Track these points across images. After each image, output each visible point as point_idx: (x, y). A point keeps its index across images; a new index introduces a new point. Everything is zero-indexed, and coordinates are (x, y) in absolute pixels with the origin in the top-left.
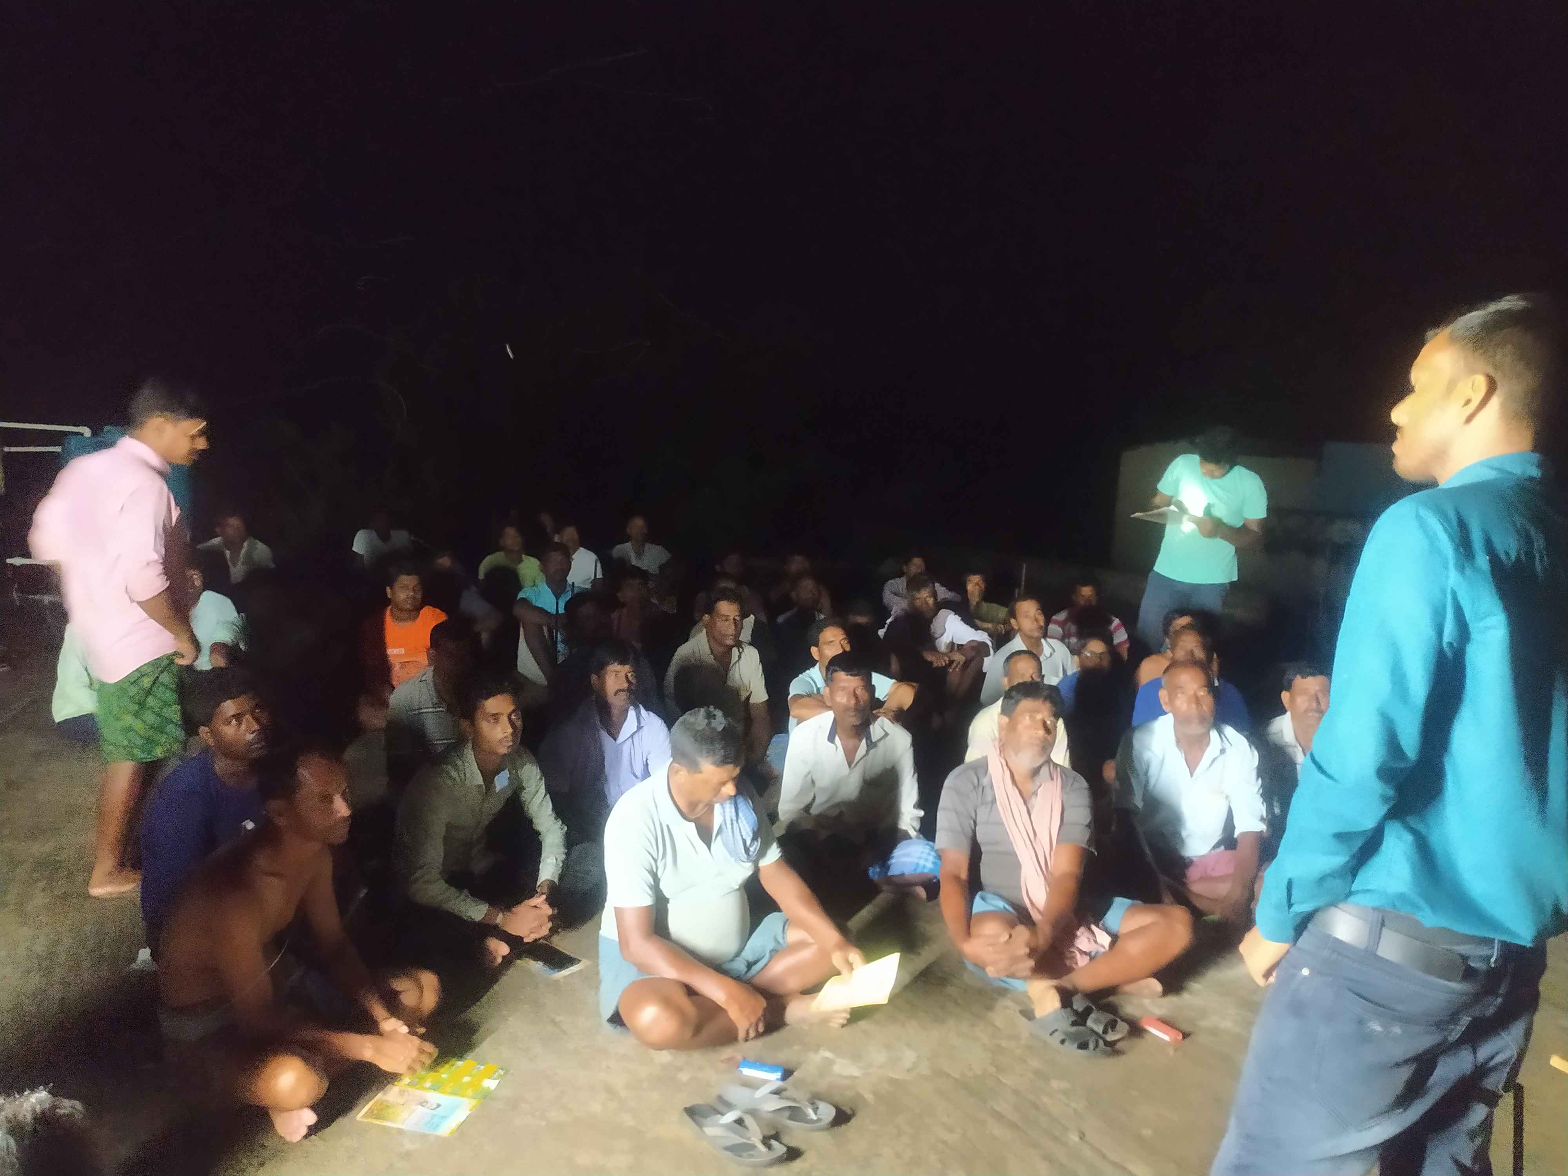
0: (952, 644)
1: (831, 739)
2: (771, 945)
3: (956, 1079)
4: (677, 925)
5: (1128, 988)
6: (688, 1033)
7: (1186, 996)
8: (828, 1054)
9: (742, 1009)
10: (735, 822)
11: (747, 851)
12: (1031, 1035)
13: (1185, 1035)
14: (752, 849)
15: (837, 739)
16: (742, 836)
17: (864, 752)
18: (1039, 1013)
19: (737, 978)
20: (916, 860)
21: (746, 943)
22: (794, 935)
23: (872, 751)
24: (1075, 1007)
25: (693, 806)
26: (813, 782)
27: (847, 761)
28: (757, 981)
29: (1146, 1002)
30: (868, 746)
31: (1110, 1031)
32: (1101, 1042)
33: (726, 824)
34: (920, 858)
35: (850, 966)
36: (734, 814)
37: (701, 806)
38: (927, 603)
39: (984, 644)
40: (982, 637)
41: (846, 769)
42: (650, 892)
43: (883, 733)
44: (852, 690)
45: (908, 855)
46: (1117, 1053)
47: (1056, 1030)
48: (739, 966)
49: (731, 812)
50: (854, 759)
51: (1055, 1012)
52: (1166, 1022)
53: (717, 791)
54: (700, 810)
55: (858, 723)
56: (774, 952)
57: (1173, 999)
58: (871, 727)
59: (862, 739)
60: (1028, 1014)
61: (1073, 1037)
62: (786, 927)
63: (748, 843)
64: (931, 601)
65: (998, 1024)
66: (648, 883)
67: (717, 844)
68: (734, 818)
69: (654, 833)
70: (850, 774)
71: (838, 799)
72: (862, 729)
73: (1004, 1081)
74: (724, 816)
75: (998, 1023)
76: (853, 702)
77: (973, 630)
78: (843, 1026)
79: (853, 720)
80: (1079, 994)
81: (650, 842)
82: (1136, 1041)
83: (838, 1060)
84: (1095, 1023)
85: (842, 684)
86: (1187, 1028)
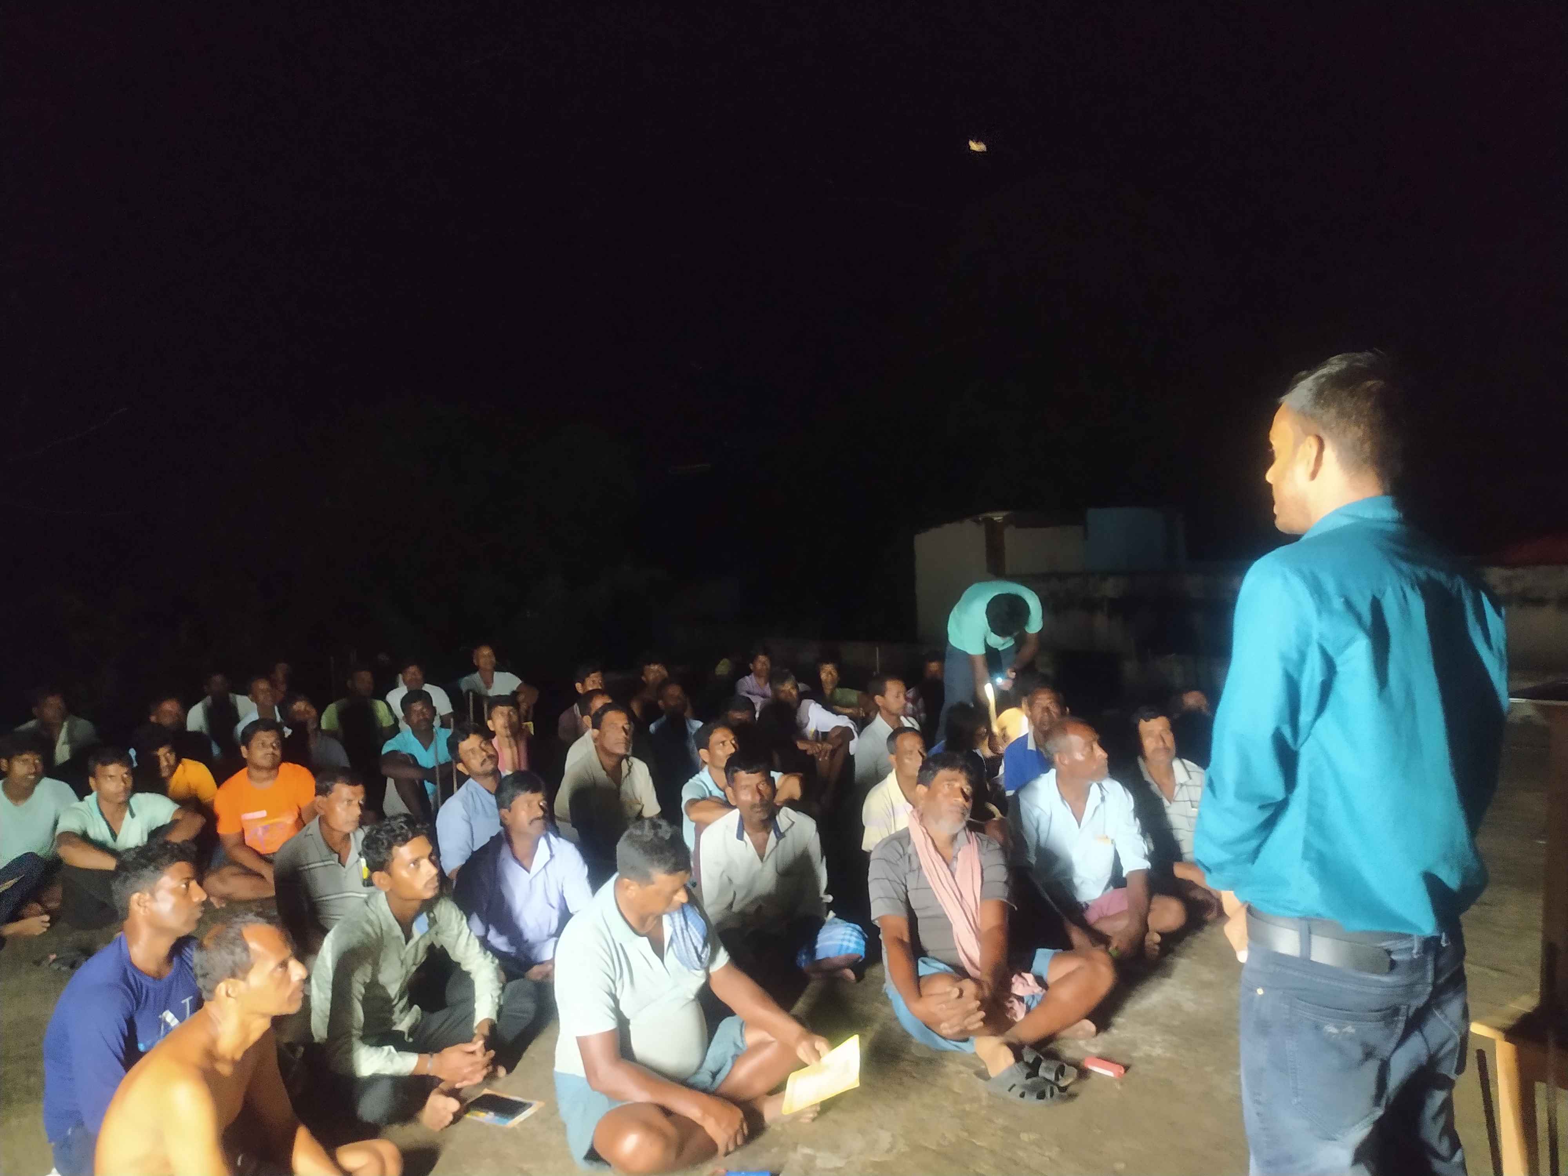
0: (817, 732)
1: (740, 836)
2: (732, 1051)
3: (934, 1151)
4: (640, 1046)
5: (1065, 1033)
6: (672, 1156)
7: (1114, 1031)
8: (808, 1151)
9: (718, 1122)
10: (685, 931)
11: (699, 957)
12: (989, 1093)
13: (1127, 1068)
14: (703, 956)
15: (746, 836)
16: (693, 944)
17: (774, 844)
18: (993, 1073)
19: (705, 1091)
20: (840, 943)
21: (707, 1051)
22: (752, 1037)
23: (781, 842)
24: (1025, 1060)
25: (643, 920)
26: (730, 880)
27: (759, 855)
28: (724, 1089)
29: (1082, 1043)
30: (777, 837)
31: (1060, 1077)
32: (1056, 1090)
33: (676, 934)
34: (843, 940)
35: (818, 1055)
36: (683, 923)
37: (650, 919)
38: (791, 694)
39: (848, 728)
40: (844, 721)
41: (758, 864)
42: (613, 1016)
43: (791, 823)
44: (755, 787)
45: (831, 938)
46: (1073, 1096)
47: (1014, 1085)
48: (704, 1078)
49: (680, 921)
50: (764, 853)
51: (1010, 1068)
52: (1106, 1058)
53: (669, 900)
54: (650, 922)
55: (766, 816)
56: (736, 1058)
57: (1104, 1036)
58: (777, 818)
59: (770, 831)
60: (983, 1075)
61: (1032, 1089)
62: (743, 1030)
63: (700, 949)
64: (794, 692)
65: (956, 1090)
66: (609, 1006)
67: (670, 956)
68: (684, 927)
69: (609, 953)
70: (763, 867)
71: (754, 894)
72: (769, 822)
73: (978, 1144)
74: (674, 927)
75: (957, 1088)
76: (758, 798)
77: (835, 715)
78: (814, 1120)
79: (759, 815)
80: (1026, 1047)
81: (608, 965)
82: (1085, 1083)
83: (818, 1155)
84: (1046, 1072)
85: (743, 783)
86: (1126, 1062)
